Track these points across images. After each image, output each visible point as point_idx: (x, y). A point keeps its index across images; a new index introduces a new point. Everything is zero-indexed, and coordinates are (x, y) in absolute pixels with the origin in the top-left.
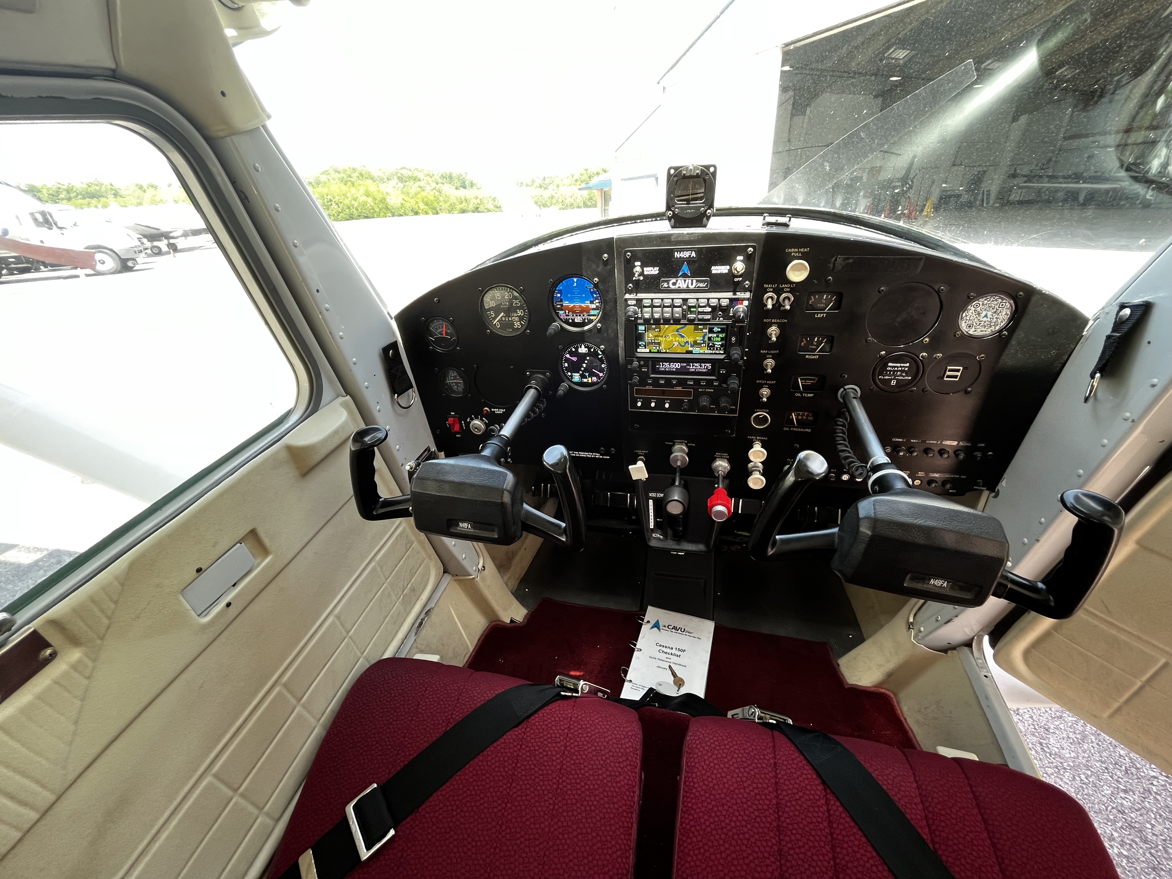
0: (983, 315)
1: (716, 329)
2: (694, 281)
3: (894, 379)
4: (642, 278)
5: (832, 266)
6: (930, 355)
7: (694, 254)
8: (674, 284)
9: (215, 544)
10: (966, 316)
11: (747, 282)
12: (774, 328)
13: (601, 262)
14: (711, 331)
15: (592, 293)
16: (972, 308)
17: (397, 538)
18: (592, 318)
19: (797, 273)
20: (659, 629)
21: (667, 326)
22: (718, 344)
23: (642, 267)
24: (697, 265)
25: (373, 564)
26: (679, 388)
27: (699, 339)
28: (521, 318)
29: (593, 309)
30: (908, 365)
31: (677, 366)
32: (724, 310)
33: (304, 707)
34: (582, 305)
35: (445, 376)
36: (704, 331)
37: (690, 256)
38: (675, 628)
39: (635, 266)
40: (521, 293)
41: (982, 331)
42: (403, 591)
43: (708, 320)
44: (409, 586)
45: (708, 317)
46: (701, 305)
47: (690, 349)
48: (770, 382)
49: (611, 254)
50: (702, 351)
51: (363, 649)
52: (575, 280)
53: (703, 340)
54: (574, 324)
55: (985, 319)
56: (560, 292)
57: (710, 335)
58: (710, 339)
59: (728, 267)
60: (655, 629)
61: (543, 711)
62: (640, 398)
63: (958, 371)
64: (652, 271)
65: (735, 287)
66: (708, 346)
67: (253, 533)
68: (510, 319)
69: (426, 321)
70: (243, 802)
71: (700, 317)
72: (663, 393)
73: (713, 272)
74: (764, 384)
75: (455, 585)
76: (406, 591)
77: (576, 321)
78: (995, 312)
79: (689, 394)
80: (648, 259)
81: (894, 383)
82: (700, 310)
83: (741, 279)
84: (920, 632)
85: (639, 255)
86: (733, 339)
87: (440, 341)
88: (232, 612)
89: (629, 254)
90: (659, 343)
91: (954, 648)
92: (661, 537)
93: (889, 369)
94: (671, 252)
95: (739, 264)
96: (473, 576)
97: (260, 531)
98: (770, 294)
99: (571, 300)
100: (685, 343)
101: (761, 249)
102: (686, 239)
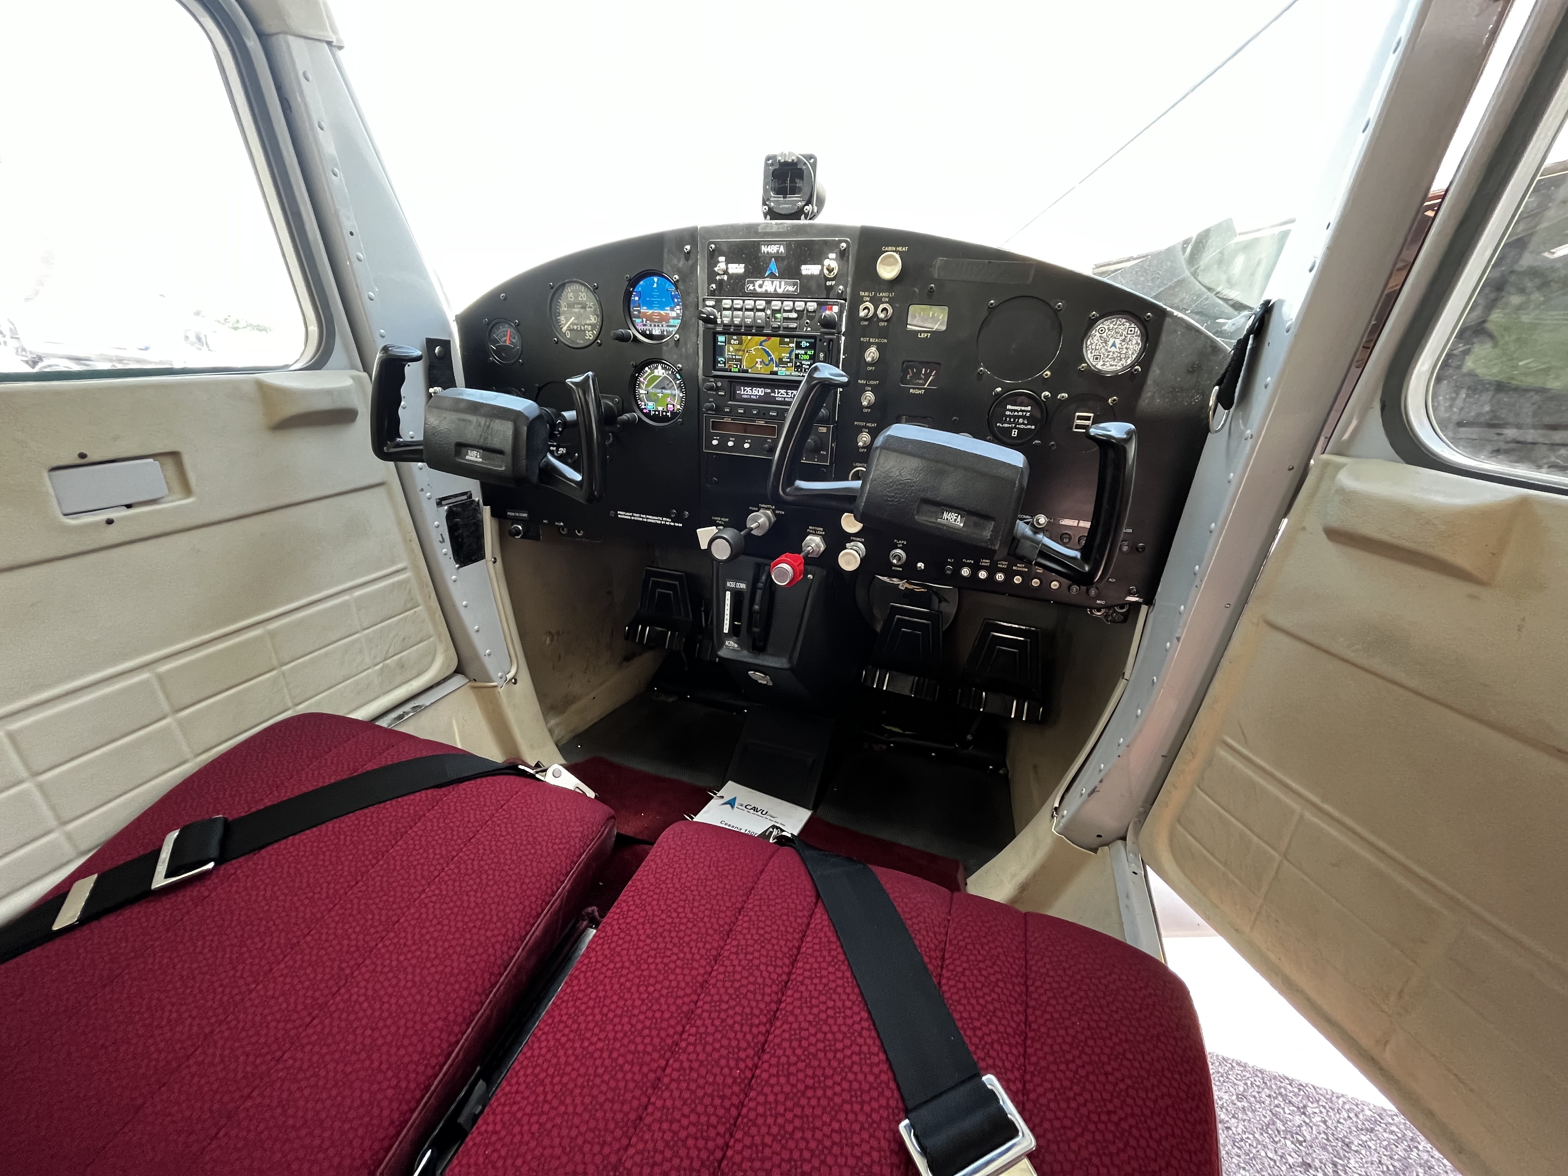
0: (1110, 343)
1: (804, 344)
2: (783, 283)
3: (1015, 428)
4: (725, 277)
6: (1054, 395)
7: (782, 249)
8: (761, 286)
9: (116, 438)
10: (1091, 344)
11: (841, 287)
12: (873, 349)
13: (683, 256)
14: (798, 346)
15: (673, 297)
16: (1097, 333)
17: (394, 584)
18: (671, 329)
19: (889, 268)
20: (732, 807)
21: (749, 337)
22: (806, 364)
23: (727, 263)
24: (785, 263)
25: (346, 598)
26: (762, 423)
27: (785, 356)
28: (593, 327)
29: (674, 318)
30: (1029, 408)
31: (760, 393)
32: (811, 315)
33: (180, 723)
34: (662, 312)
36: (791, 345)
37: (778, 251)
38: (755, 809)
39: (719, 262)
40: (595, 291)
41: (1111, 365)
42: (386, 659)
43: (794, 329)
44: (396, 658)
45: (794, 325)
46: (786, 308)
47: (775, 369)
48: (869, 425)
49: (694, 245)
50: (788, 373)
51: (297, 700)
52: (655, 280)
53: (789, 358)
54: (650, 336)
55: (1113, 349)
56: (639, 294)
57: (797, 352)
58: (797, 356)
59: (819, 267)
60: (728, 806)
62: (717, 434)
63: (1088, 419)
64: (737, 269)
65: (826, 292)
66: (796, 367)
67: (175, 455)
68: (582, 327)
69: (488, 324)
70: (37, 796)
71: (785, 324)
72: (745, 428)
73: (804, 272)
74: (863, 427)
75: (469, 693)
76: (388, 662)
77: (654, 333)
78: (1124, 340)
79: (772, 431)
80: (734, 254)
81: (1015, 433)
82: (786, 315)
83: (834, 283)
84: (1063, 817)
85: (725, 248)
86: (822, 355)
87: (501, 350)
88: (112, 535)
89: (713, 246)
90: (740, 360)
91: (1107, 845)
92: (736, 646)
93: (1008, 413)
94: (757, 246)
95: (831, 262)
96: (495, 684)
97: (187, 460)
98: (868, 304)
99: (650, 307)
100: (770, 361)
101: (856, 247)
102: (774, 229)
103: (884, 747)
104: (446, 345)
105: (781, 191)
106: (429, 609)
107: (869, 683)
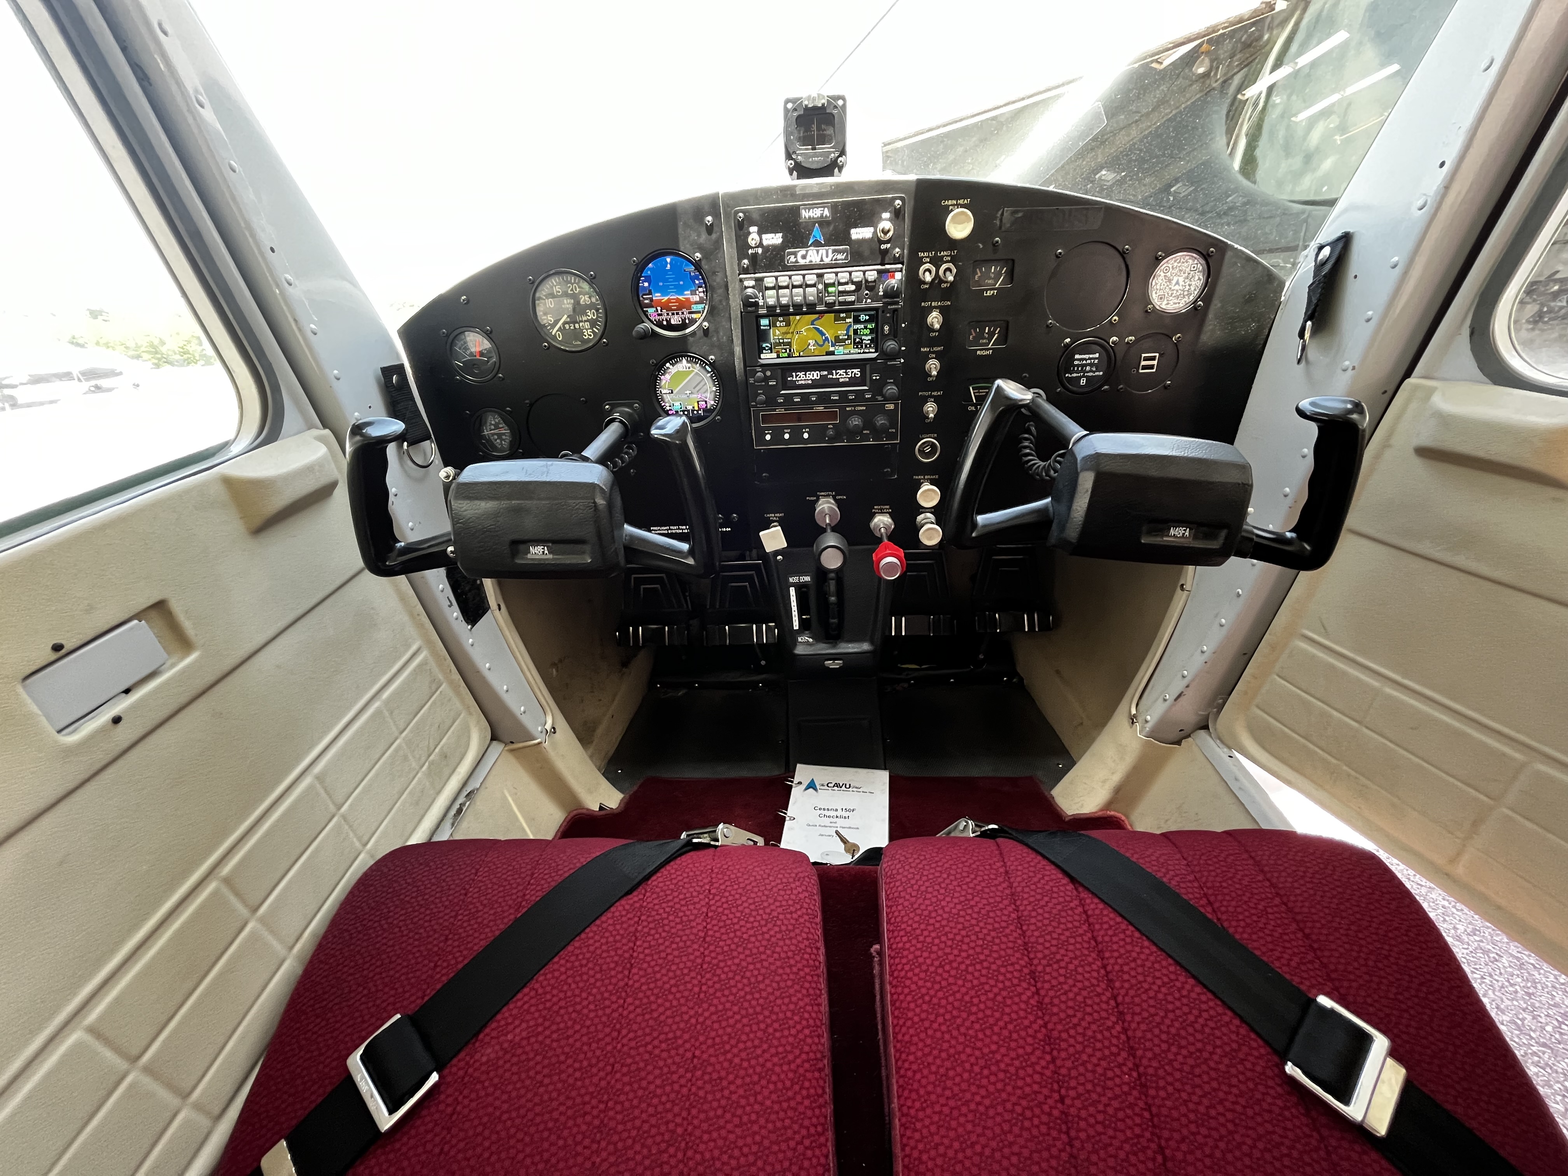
0: (1174, 282)
1: (863, 317)
3: (1083, 376)
4: (760, 251)
5: (998, 223)
6: (1122, 338)
7: (827, 212)
8: (804, 257)
9: (90, 609)
10: (1156, 284)
11: (897, 250)
12: (935, 314)
13: (703, 229)
15: (693, 279)
16: (1162, 272)
17: (414, 670)
18: (694, 316)
19: (960, 227)
20: (816, 790)
21: (798, 317)
22: (867, 339)
23: (760, 233)
24: (831, 228)
25: (377, 704)
26: (821, 409)
27: (842, 333)
28: (593, 323)
29: (696, 303)
30: (1097, 355)
31: (816, 376)
32: (871, 287)
33: (262, 921)
34: (681, 297)
35: (480, 423)
36: (848, 320)
38: (836, 785)
39: (749, 233)
40: (592, 281)
41: (1175, 304)
42: (429, 756)
43: (852, 303)
44: (437, 750)
45: (852, 298)
46: (842, 281)
47: (832, 349)
48: (935, 393)
49: (716, 215)
50: (847, 351)
51: (365, 838)
52: (668, 260)
53: (847, 334)
54: (670, 327)
55: (1177, 287)
56: (648, 279)
57: (856, 327)
58: (855, 332)
59: (872, 229)
61: (668, 867)
62: (768, 428)
63: (1153, 359)
64: (774, 239)
65: (883, 257)
66: (854, 343)
67: (160, 606)
68: (577, 326)
69: (448, 336)
70: (147, 1082)
71: (841, 299)
72: (799, 418)
73: (854, 237)
74: (929, 396)
75: (511, 759)
76: (432, 758)
77: (673, 322)
78: (1187, 278)
79: (832, 416)
80: (769, 223)
81: (1083, 382)
82: (841, 288)
83: (889, 245)
84: (1147, 722)
85: (756, 216)
86: (886, 328)
87: (471, 365)
88: (125, 734)
89: (741, 215)
90: (789, 344)
91: (1189, 736)
92: (811, 640)
93: (1076, 363)
94: (796, 211)
95: (886, 223)
96: (538, 740)
97: (177, 607)
98: (927, 266)
99: (664, 291)
100: (824, 341)
101: (912, 203)
102: (815, 190)
103: (906, 685)
104: (400, 369)
105: (807, 140)
106: (451, 683)
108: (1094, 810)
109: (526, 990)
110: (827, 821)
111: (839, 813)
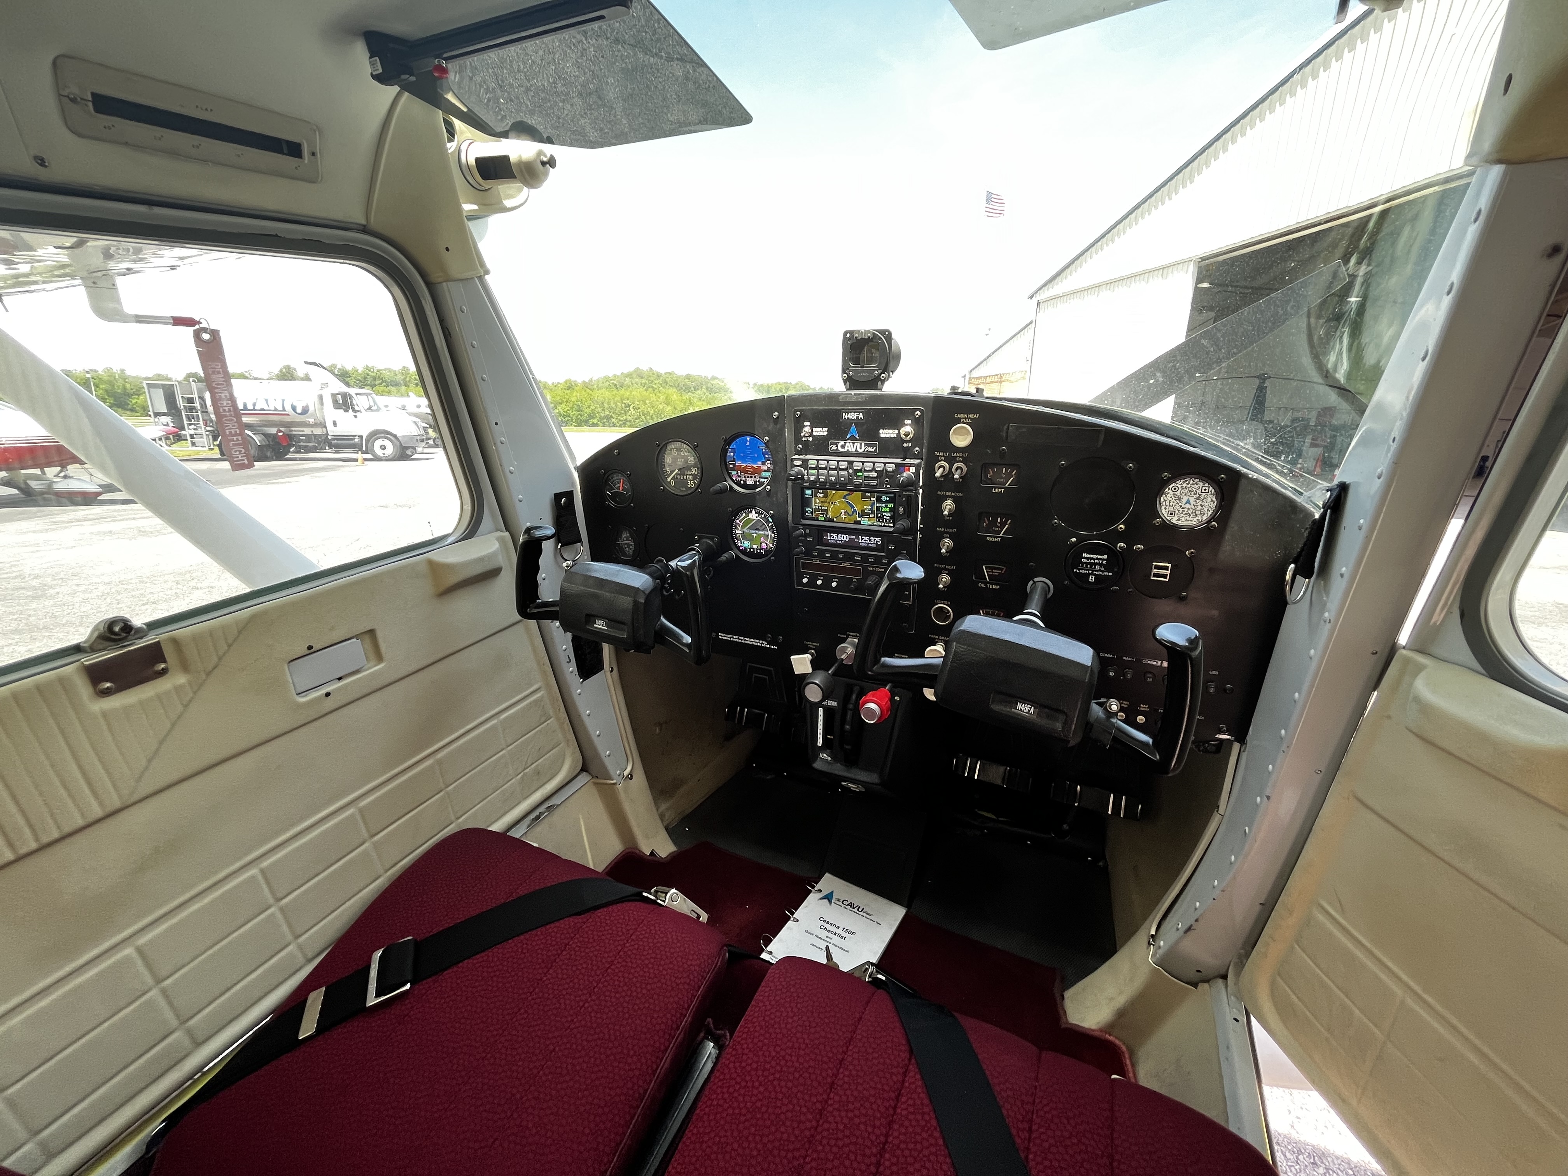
0: (1184, 501)
1: (884, 498)
2: (863, 445)
3: (1092, 574)
4: (811, 439)
5: (1004, 435)
6: (1130, 546)
7: (861, 416)
8: (843, 447)
9: (332, 629)
10: (1165, 501)
11: (917, 449)
12: (949, 502)
13: (772, 421)
14: (879, 500)
15: (764, 454)
16: (1170, 491)
17: (530, 703)
18: (763, 480)
19: (961, 438)
20: (830, 902)
21: (834, 492)
22: (887, 515)
23: (812, 427)
24: (865, 427)
25: (494, 722)
26: (848, 565)
27: (867, 508)
28: (694, 478)
29: (765, 471)
30: (1105, 557)
31: (845, 539)
32: (891, 477)
33: (374, 846)
34: (754, 466)
35: (617, 535)
36: (872, 499)
37: (858, 417)
38: (851, 905)
39: (805, 426)
40: (695, 448)
41: (1187, 520)
42: (525, 769)
43: (875, 486)
44: (533, 766)
45: (874, 483)
46: (867, 468)
47: (859, 519)
48: (949, 567)
49: (781, 412)
50: (871, 523)
51: (459, 814)
52: (748, 439)
53: (871, 510)
54: (745, 486)
55: (1188, 506)
56: (734, 451)
57: (878, 505)
58: (878, 508)
59: (896, 431)
60: (826, 900)
62: (807, 574)
63: (1166, 568)
64: (821, 432)
65: (906, 453)
66: (877, 517)
67: (372, 632)
68: (685, 477)
69: (605, 474)
70: (279, 916)
71: (867, 482)
72: (832, 569)
73: (882, 435)
74: (943, 569)
75: (594, 791)
76: (527, 770)
77: (748, 483)
78: (1198, 498)
79: (856, 572)
80: (818, 420)
81: (1092, 579)
82: (866, 474)
83: (910, 445)
84: (1160, 947)
85: (809, 415)
86: (901, 509)
87: (615, 496)
88: (330, 704)
89: (799, 413)
90: (826, 511)
91: (1207, 981)
92: (829, 759)
93: (1084, 560)
94: (839, 413)
95: (908, 429)
96: (614, 781)
97: (380, 635)
98: (943, 463)
99: (743, 459)
100: (853, 512)
101: (930, 414)
102: (853, 399)
103: (978, 832)
104: (569, 495)
105: (859, 361)
106: (558, 719)
107: (960, 773)
108: (1094, 1027)
109: (483, 954)
110: (824, 934)
111: (839, 931)
